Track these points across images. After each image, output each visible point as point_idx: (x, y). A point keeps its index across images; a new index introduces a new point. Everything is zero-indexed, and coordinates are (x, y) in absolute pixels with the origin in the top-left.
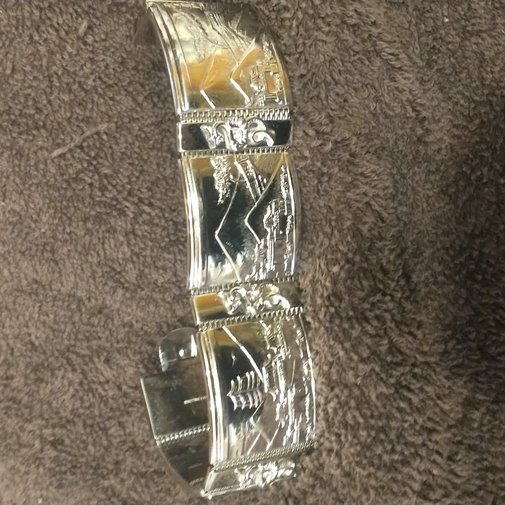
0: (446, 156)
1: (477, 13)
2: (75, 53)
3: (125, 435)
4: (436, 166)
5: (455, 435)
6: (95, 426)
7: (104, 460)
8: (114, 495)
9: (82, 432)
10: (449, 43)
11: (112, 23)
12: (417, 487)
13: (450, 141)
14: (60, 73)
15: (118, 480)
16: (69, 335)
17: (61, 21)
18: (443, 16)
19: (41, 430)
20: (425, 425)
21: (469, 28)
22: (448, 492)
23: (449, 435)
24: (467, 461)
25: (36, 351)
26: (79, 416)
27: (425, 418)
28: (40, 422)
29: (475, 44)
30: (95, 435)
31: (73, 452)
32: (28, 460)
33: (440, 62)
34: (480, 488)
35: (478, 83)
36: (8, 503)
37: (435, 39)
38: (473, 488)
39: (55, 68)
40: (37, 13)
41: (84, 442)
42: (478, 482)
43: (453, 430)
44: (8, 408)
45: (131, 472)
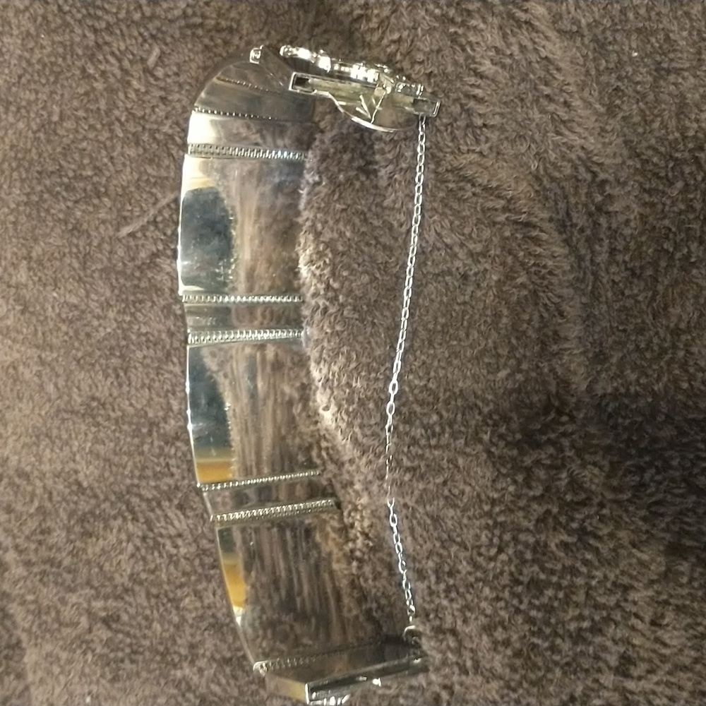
0: (635, 229)
1: (678, 45)
2: (143, 90)
3: (203, 607)
4: (624, 243)
5: (659, 593)
6: (162, 596)
7: (175, 642)
8: (189, 689)
9: (145, 604)
10: (638, 83)
11: (186, 51)
12: (613, 660)
13: (641, 210)
14: (123, 119)
15: (195, 669)
16: (132, 472)
17: (123, 48)
18: (631, 48)
19: (89, 602)
20: (619, 581)
21: (665, 65)
22: (655, 667)
23: (650, 593)
24: (677, 626)
25: (83, 494)
26: (141, 583)
27: (618, 572)
28: (88, 591)
29: (673, 84)
30: (162, 609)
31: (132, 632)
32: (72, 643)
33: (625, 107)
34: (696, 661)
35: (677, 135)
36: (42, 703)
37: (619, 78)
38: (687, 662)
39: (116, 112)
40: (91, 36)
41: (146, 618)
42: (693, 653)
43: (655, 587)
44: (44, 573)
45: (213, 658)
